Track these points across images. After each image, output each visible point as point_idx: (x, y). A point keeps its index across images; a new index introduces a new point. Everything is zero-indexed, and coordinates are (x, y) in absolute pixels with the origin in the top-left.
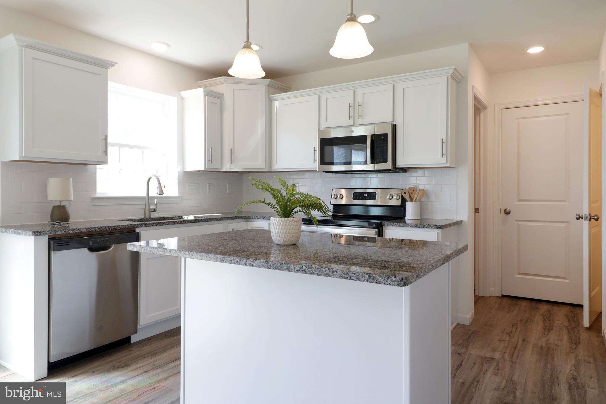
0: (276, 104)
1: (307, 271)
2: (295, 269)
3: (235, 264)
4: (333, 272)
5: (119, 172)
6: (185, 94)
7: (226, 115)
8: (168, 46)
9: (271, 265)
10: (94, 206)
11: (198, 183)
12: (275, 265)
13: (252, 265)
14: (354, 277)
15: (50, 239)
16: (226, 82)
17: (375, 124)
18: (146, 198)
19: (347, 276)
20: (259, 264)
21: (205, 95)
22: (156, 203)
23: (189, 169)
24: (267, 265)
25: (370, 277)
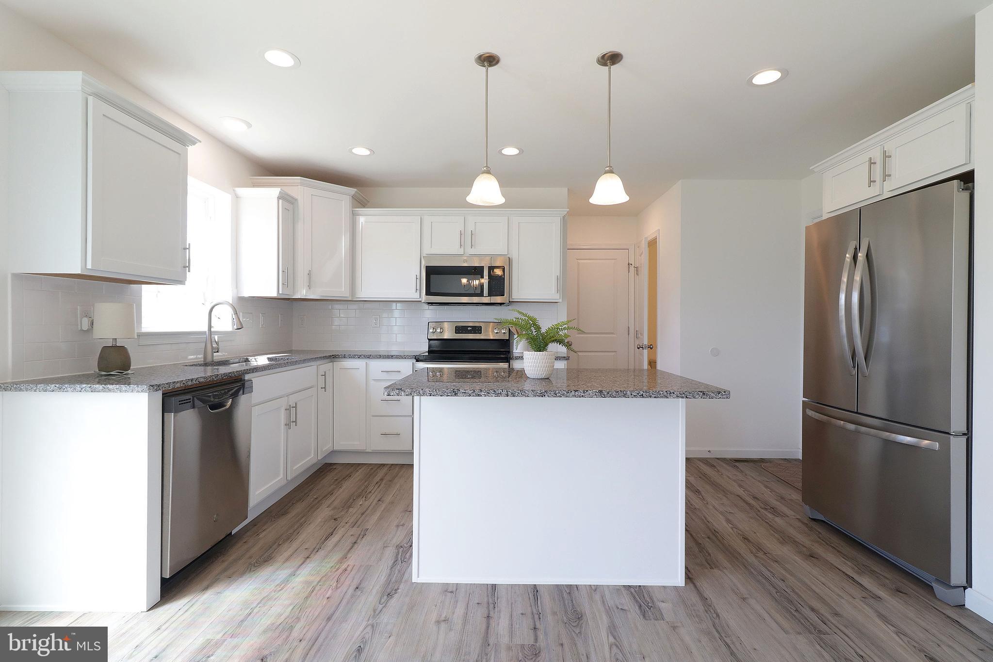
0: (362, 220)
1: (644, 395)
2: (631, 395)
3: (561, 397)
4: (670, 393)
5: (157, 296)
6: (243, 192)
7: (300, 227)
8: (249, 125)
9: (605, 394)
10: (139, 345)
11: (252, 313)
12: (610, 393)
13: (582, 396)
14: (690, 396)
15: (165, 395)
16: (302, 184)
17: (491, 256)
18: (207, 333)
19: (684, 395)
20: (591, 394)
21: (279, 198)
22: (217, 340)
23: (247, 293)
24: (601, 395)
25: (704, 394)
